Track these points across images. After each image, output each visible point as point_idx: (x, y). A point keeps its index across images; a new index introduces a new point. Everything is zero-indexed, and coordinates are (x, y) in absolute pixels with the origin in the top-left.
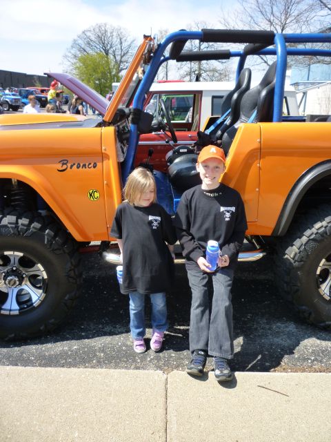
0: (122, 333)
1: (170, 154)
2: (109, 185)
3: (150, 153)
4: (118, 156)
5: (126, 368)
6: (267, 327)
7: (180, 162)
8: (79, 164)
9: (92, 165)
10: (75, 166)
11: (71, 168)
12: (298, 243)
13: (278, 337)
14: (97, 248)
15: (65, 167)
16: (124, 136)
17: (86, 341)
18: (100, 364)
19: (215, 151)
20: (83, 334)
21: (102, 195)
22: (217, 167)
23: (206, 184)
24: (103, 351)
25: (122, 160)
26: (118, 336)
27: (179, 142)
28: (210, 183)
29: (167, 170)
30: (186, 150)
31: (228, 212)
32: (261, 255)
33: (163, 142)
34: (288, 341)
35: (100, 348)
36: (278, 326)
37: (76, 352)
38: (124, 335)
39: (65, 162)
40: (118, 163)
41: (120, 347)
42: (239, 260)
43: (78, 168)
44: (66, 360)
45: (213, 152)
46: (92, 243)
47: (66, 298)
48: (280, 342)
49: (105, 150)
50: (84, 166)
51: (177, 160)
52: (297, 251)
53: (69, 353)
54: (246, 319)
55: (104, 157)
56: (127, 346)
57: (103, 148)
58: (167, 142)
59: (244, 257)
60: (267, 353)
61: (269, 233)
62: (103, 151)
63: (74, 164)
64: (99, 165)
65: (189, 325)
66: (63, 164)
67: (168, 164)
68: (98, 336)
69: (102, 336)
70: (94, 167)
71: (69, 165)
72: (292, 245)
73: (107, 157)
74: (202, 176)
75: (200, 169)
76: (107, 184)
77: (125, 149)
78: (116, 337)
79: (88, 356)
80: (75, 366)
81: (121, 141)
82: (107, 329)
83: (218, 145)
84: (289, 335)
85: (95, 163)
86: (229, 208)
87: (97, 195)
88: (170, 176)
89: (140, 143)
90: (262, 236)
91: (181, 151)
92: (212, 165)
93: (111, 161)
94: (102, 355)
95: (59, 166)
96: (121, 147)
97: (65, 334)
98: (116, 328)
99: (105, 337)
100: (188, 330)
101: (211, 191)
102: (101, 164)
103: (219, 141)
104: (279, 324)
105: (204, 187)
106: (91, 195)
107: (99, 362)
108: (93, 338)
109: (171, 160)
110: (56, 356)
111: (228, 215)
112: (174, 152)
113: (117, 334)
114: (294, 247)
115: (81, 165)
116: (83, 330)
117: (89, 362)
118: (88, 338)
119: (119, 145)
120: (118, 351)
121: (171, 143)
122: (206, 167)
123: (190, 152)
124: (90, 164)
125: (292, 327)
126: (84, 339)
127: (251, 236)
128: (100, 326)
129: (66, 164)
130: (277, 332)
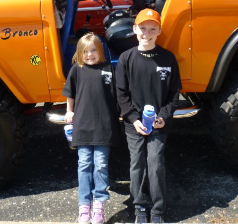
0: (67, 188)
1: (107, 18)
2: (49, 50)
3: (88, 19)
4: (56, 23)
5: (71, 221)
6: (206, 180)
7: (116, 26)
8: (21, 32)
9: (33, 32)
10: (17, 35)
11: (14, 36)
12: (231, 98)
13: (216, 190)
14: (41, 109)
15: (8, 35)
16: (63, 4)
17: (34, 196)
18: (46, 217)
19: (151, 14)
20: (30, 190)
21: (43, 60)
22: (153, 29)
23: (143, 45)
24: (49, 206)
25: (61, 26)
26: (63, 191)
27: (114, 7)
28: (147, 44)
29: (104, 34)
30: (121, 14)
31: (164, 71)
32: (196, 111)
33: (100, 8)
34: (226, 193)
35: (46, 203)
36: (216, 179)
37: (24, 207)
38: (68, 190)
39: (8, 30)
40: (57, 30)
41: (65, 201)
42: (174, 117)
43: (20, 35)
44: (14, 213)
45: (150, 15)
46: (38, 105)
47: (14, 157)
48: (219, 194)
49: (45, 18)
50: (26, 33)
51: (113, 24)
52: (231, 106)
53: (18, 208)
54: (185, 173)
55: (44, 24)
56: (71, 200)
57: (43, 16)
58: (103, 8)
59: (179, 114)
60: (205, 205)
61: (203, 89)
62: (43, 19)
63: (16, 32)
64: (39, 32)
65: (129, 180)
66: (6, 33)
67: (105, 28)
68: (44, 191)
69: (48, 191)
70: (35, 34)
71: (12, 33)
72: (226, 101)
73: (47, 25)
74: (139, 38)
75: (137, 31)
76: (47, 49)
77: (64, 16)
78: (62, 193)
79: (35, 210)
80: (23, 220)
81: (60, 9)
82: (53, 185)
83: (153, 8)
84: (228, 188)
85: (36, 31)
86: (165, 68)
87: (38, 60)
88: (106, 40)
89: (79, 9)
90: (197, 93)
91: (117, 15)
92: (148, 27)
93: (50, 28)
94: (48, 209)
95: (3, 35)
96: (60, 15)
97: (13, 190)
98: (61, 183)
99: (51, 193)
100: (129, 184)
101: (147, 52)
102: (41, 31)
103: (153, 5)
104: (217, 177)
105: (141, 48)
106: (33, 60)
107: (45, 216)
108: (39, 193)
109: (108, 25)
110: (6, 211)
111: (163, 74)
112: (110, 17)
113: (61, 190)
114: (228, 102)
115: (23, 32)
116: (30, 186)
117: (36, 216)
118: (35, 194)
119: (57, 13)
120: (63, 205)
121: (107, 8)
122: (143, 28)
123: (126, 16)
124: (31, 31)
125: (230, 180)
126: (32, 194)
127: (187, 93)
128: (46, 182)
129: (9, 32)
130: (216, 185)
